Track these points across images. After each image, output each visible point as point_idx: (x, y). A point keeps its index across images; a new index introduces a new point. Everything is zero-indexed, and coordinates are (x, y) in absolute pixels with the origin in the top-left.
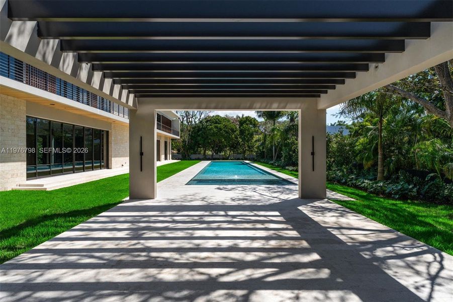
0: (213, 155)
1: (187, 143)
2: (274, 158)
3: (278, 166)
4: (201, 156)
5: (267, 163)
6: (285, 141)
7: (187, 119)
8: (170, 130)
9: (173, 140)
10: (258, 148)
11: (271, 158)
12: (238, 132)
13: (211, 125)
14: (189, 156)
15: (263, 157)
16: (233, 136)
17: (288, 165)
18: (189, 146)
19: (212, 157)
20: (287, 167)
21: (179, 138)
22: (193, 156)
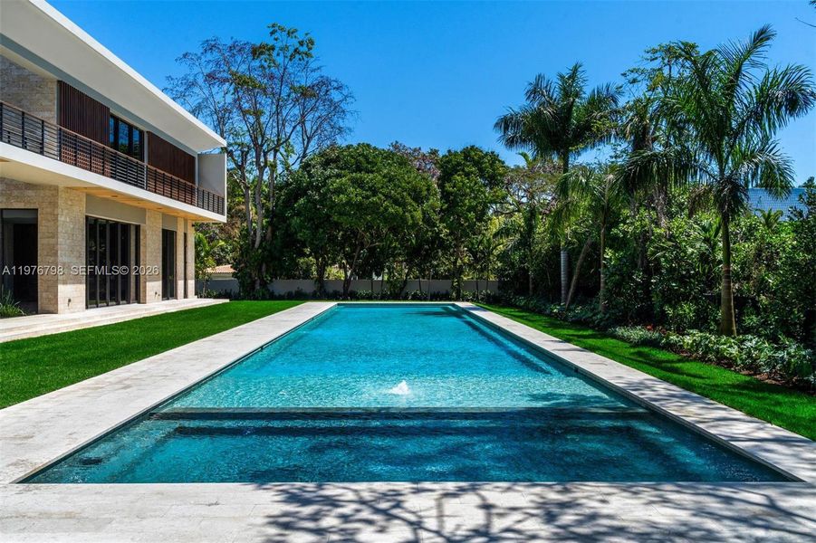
0: (347, 281)
1: (258, 240)
2: (567, 294)
3: (580, 323)
4: (307, 286)
5: (540, 312)
6: (609, 229)
7: (258, 157)
8: (192, 191)
9: (201, 226)
10: (503, 257)
11: (554, 294)
12: (436, 201)
13: (338, 176)
14: (264, 284)
15: (523, 291)
16: (418, 214)
17: (623, 322)
18: (264, 249)
19: (345, 288)
20: (620, 331)
21: (223, 219)
22: (280, 286)
